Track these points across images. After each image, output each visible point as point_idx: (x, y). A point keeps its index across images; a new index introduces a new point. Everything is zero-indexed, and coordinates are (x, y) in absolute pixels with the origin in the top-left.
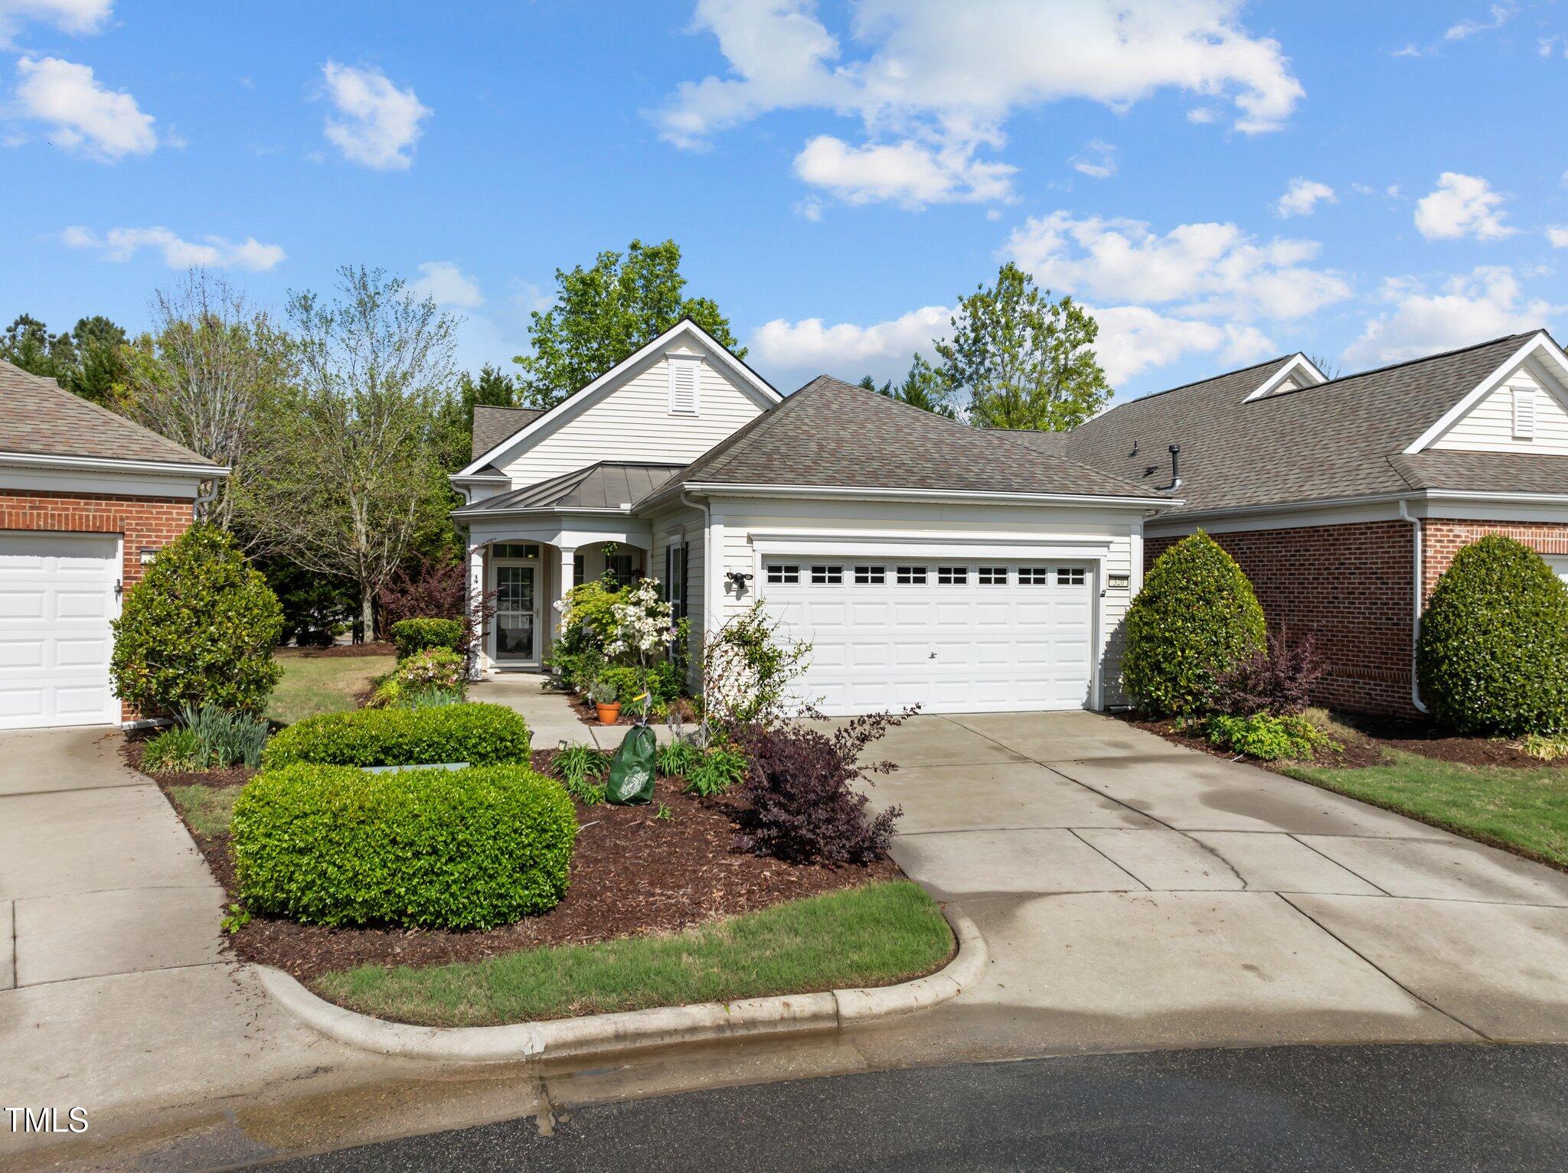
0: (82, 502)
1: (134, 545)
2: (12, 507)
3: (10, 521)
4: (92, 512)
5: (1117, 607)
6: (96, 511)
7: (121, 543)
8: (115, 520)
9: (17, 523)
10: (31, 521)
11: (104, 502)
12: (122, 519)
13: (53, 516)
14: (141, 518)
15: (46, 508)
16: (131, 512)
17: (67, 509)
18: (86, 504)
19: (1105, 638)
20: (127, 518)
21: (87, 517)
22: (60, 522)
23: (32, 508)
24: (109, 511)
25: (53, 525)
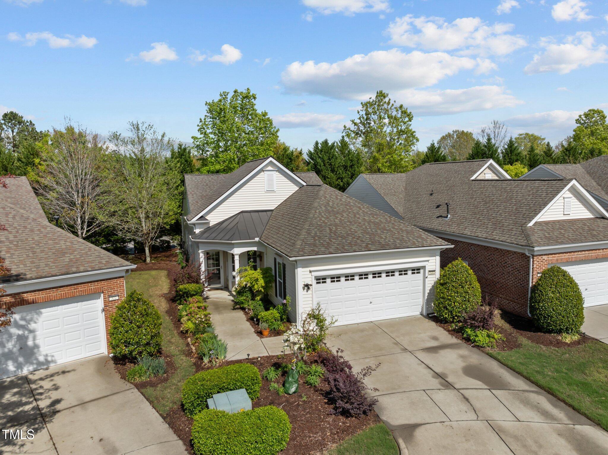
0: (89, 284)
1: (107, 295)
2: (68, 290)
3: (68, 295)
4: (92, 287)
5: (432, 280)
6: (94, 286)
7: (102, 295)
8: (100, 288)
9: (70, 295)
10: (75, 294)
11: (96, 283)
12: (102, 287)
13: (81, 290)
14: (108, 286)
15: (79, 289)
16: (105, 284)
17: (85, 288)
18: (91, 285)
19: (427, 291)
20: (104, 287)
21: (92, 289)
22: (83, 292)
23: (74, 289)
24: (98, 285)
25: (81, 294)
